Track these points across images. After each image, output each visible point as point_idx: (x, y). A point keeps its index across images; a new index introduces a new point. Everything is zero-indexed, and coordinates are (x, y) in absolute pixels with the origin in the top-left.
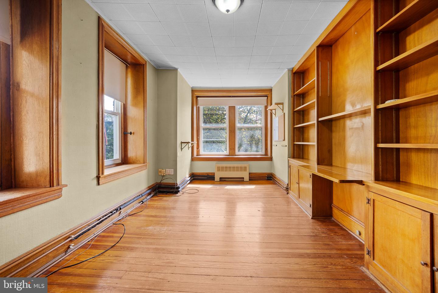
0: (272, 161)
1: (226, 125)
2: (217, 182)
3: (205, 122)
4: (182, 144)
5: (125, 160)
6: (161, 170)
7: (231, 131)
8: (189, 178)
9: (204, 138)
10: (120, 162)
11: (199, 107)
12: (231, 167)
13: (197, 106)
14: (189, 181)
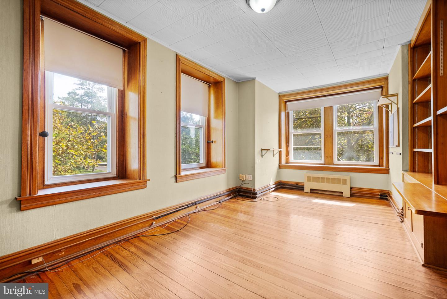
0: (389, 174)
1: (321, 130)
2: (306, 194)
3: (296, 127)
4: (263, 151)
5: (209, 165)
6: (242, 175)
7: (327, 136)
8: (274, 186)
9: (295, 144)
10: (205, 166)
11: (288, 112)
12: (325, 178)
13: (287, 111)
14: (273, 189)
